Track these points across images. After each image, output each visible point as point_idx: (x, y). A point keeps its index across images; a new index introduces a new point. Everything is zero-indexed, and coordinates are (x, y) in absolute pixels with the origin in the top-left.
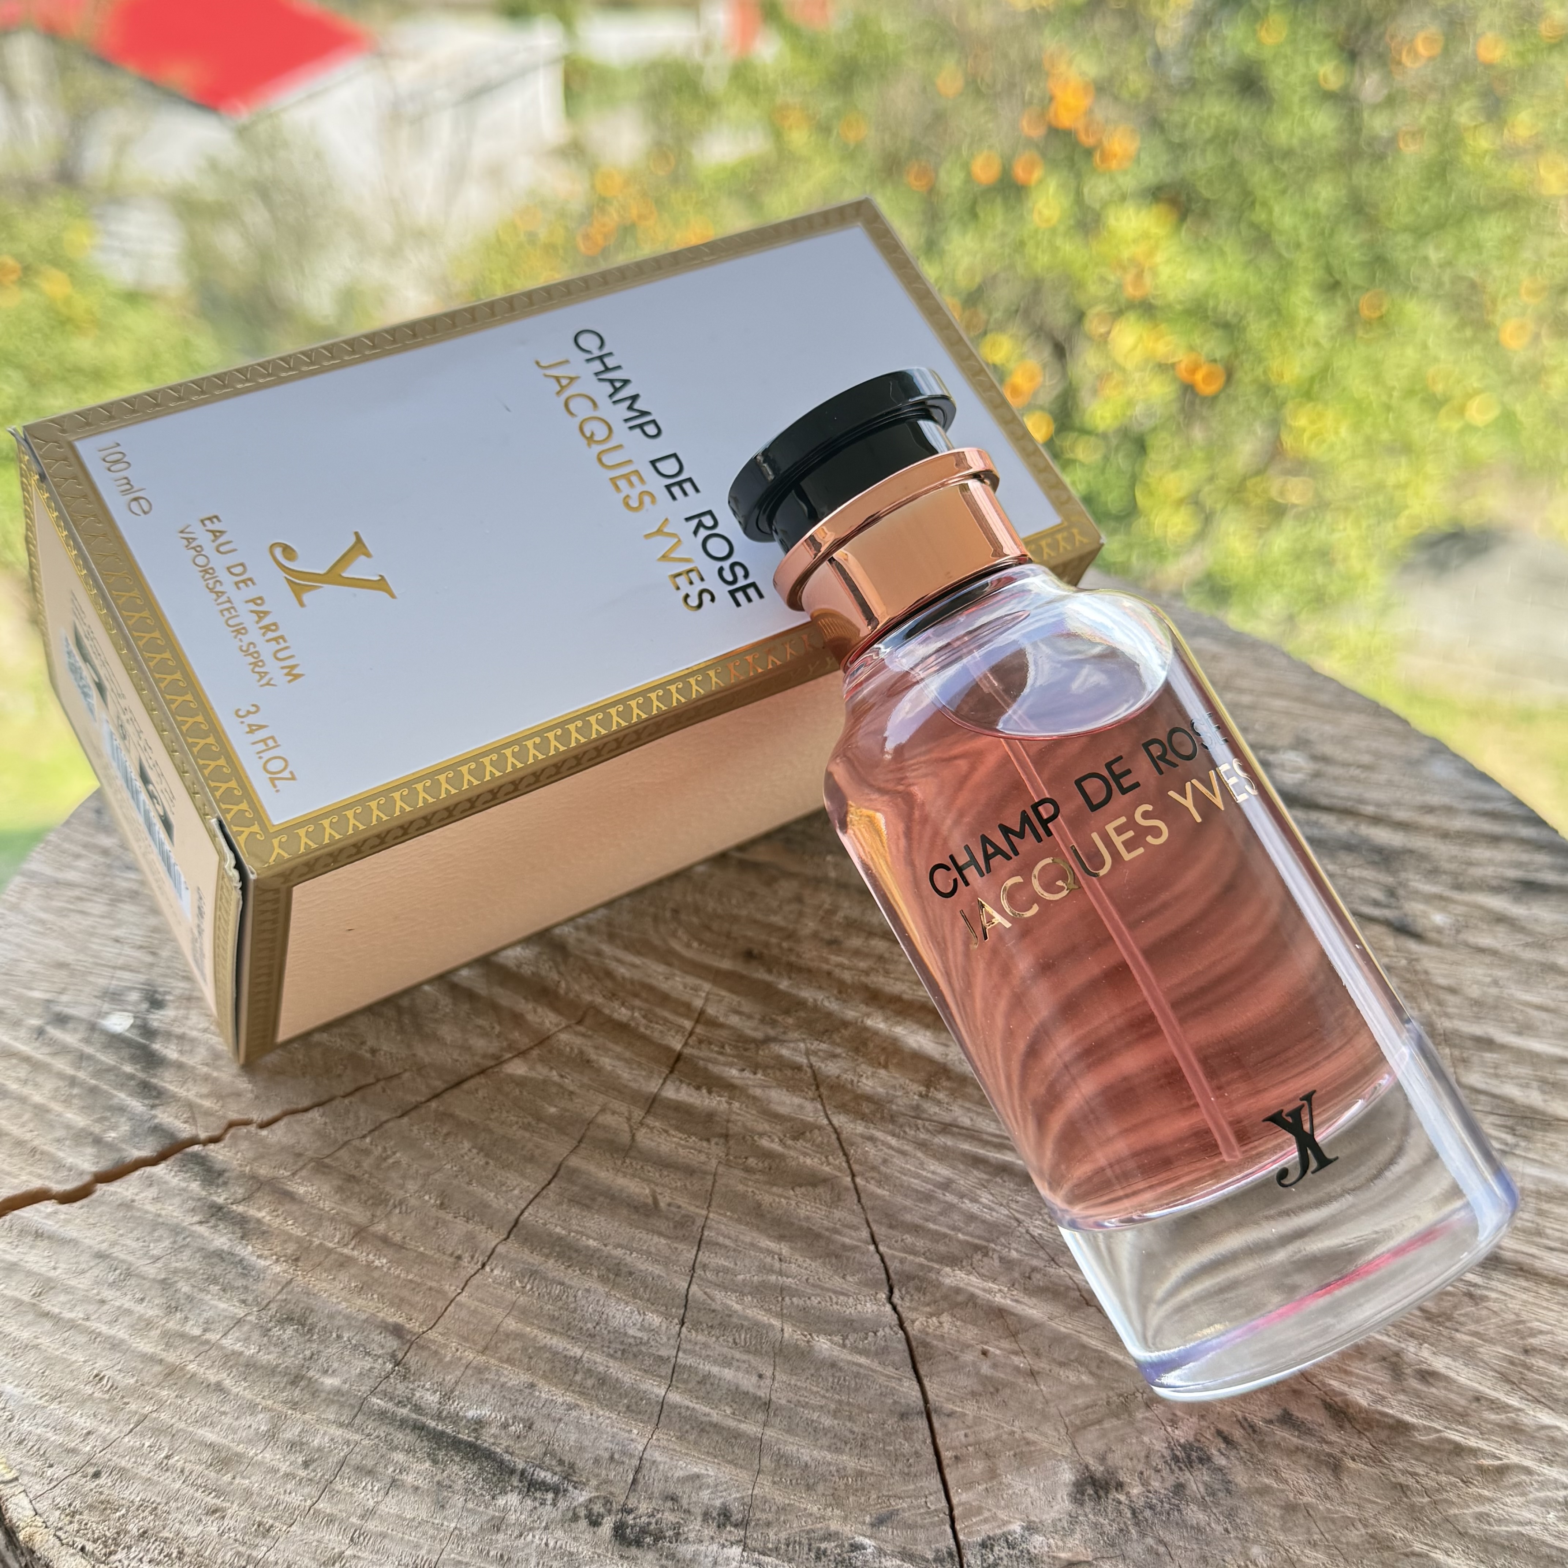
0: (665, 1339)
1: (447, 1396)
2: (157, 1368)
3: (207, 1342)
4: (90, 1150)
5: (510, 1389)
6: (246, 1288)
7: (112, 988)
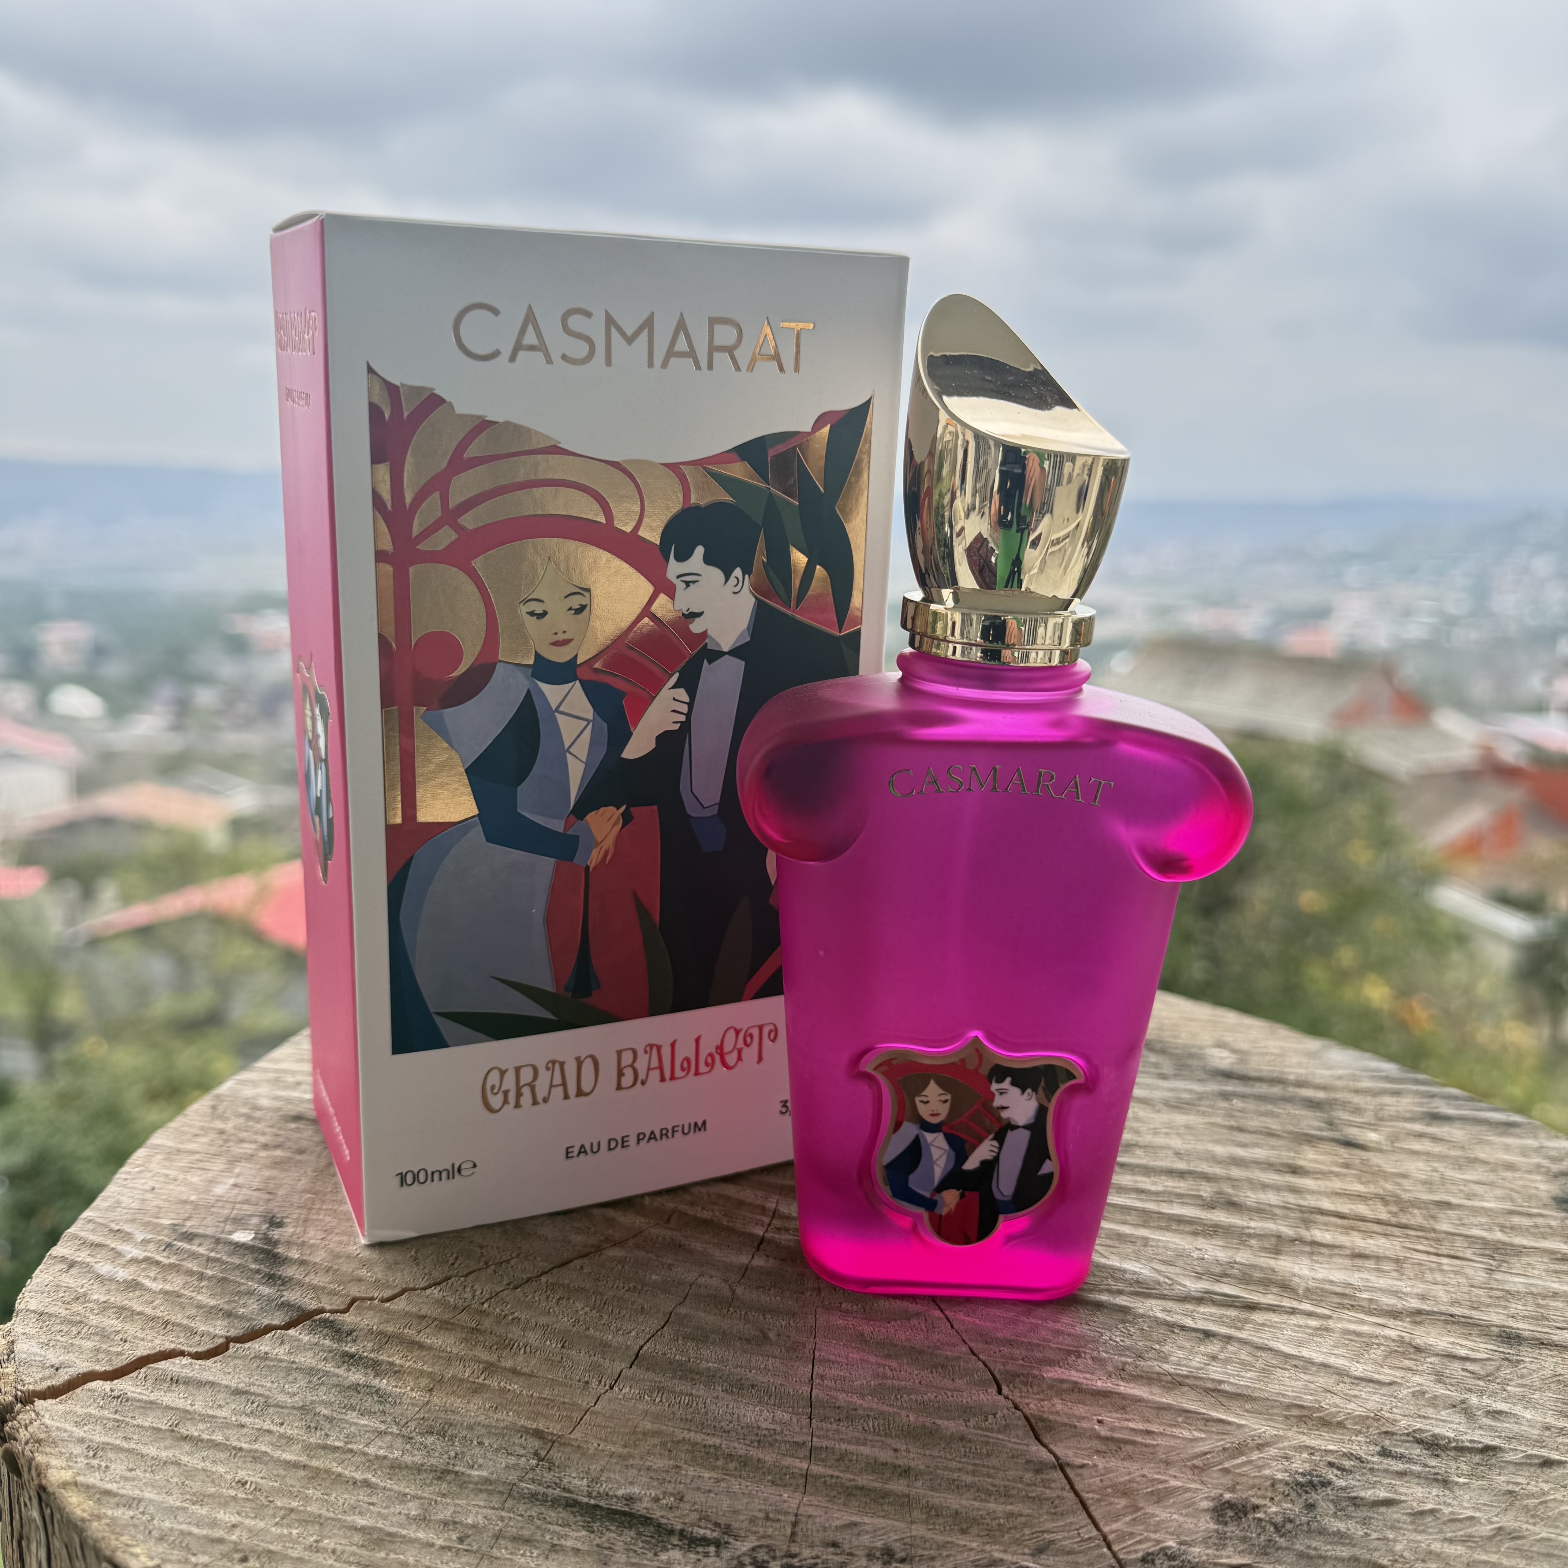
0: (798, 1429)
1: (595, 1480)
2: (302, 1473)
3: (351, 1451)
4: (219, 1323)
5: (656, 1471)
6: (384, 1412)
7: (232, 1216)
